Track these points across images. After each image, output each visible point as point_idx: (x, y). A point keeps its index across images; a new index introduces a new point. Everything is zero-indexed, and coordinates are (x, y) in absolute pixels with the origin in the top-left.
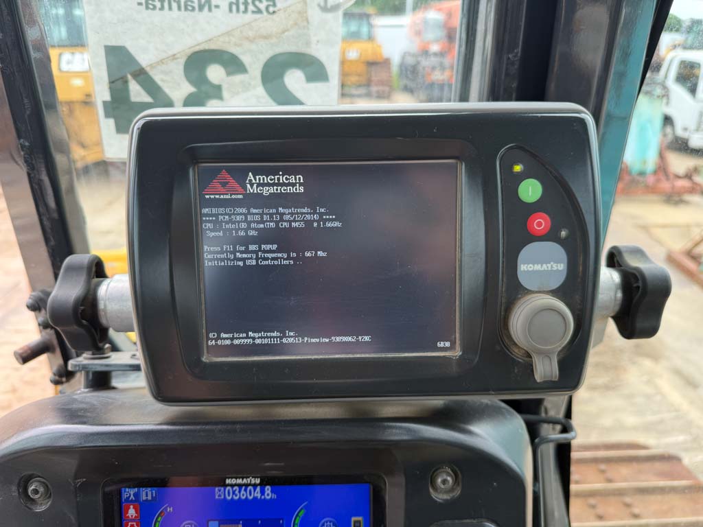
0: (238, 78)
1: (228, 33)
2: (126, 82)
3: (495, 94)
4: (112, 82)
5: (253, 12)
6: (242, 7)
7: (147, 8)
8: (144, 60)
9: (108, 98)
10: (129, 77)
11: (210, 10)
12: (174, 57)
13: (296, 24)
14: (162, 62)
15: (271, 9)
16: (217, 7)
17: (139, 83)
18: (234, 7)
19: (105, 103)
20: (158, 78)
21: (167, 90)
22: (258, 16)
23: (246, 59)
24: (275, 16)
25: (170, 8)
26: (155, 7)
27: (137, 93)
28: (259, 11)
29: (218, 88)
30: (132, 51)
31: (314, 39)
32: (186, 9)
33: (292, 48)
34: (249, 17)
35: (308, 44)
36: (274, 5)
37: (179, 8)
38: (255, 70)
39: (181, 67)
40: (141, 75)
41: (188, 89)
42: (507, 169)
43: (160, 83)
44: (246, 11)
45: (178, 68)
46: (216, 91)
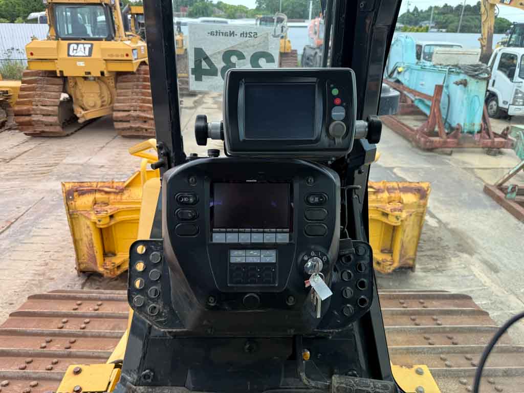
0: (242, 61)
1: (240, 44)
2: (201, 61)
3: (333, 66)
4: (195, 61)
5: (249, 37)
6: (245, 35)
7: (211, 35)
8: (208, 53)
9: (193, 67)
10: (202, 60)
11: (234, 36)
12: (219, 52)
13: (264, 41)
14: (215, 54)
15: (255, 36)
16: (236, 35)
17: (205, 61)
18: (242, 35)
19: (192, 69)
20: (213, 60)
21: (216, 65)
22: (251, 38)
23: (245, 54)
24: (257, 39)
25: (219, 35)
26: (214, 34)
27: (204, 65)
28: (251, 37)
29: (235, 64)
30: (204, 50)
31: (270, 47)
32: (225, 35)
33: (261, 50)
34: (247, 38)
35: (268, 49)
36: (257, 35)
37: (223, 35)
38: (248, 58)
39: (222, 57)
40: (207, 59)
41: (223, 64)
42: (329, 85)
43: (213, 62)
44: (246, 36)
45: (220, 57)
46: (234, 65)
